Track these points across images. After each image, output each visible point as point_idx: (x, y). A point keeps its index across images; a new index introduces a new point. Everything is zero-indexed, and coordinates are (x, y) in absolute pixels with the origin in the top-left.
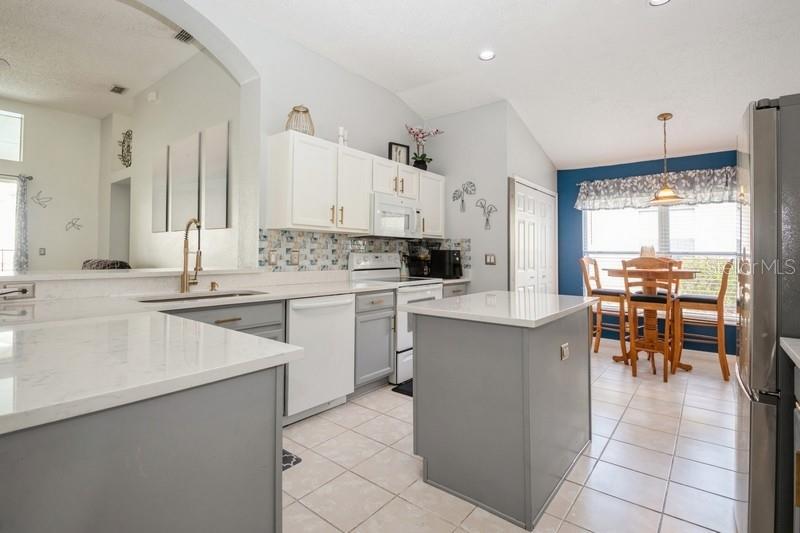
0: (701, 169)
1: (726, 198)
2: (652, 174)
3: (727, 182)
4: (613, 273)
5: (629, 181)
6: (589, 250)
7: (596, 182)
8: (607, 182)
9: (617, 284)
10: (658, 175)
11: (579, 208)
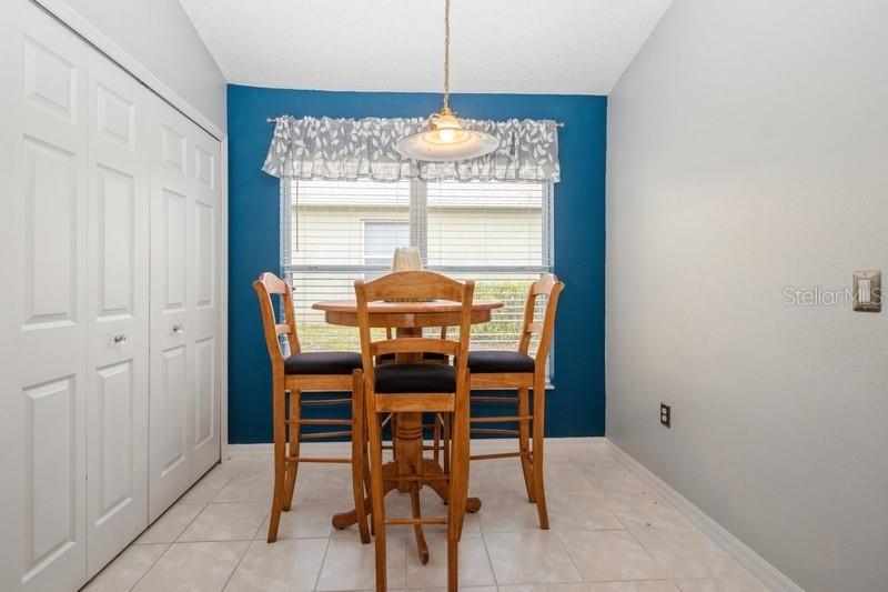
0: (478, 119)
1: (512, 174)
2: (404, 117)
3: (512, 146)
4: (337, 316)
5: (367, 124)
6: (294, 262)
7: (308, 119)
8: (327, 121)
9: (346, 341)
10: (414, 120)
11: (273, 172)
